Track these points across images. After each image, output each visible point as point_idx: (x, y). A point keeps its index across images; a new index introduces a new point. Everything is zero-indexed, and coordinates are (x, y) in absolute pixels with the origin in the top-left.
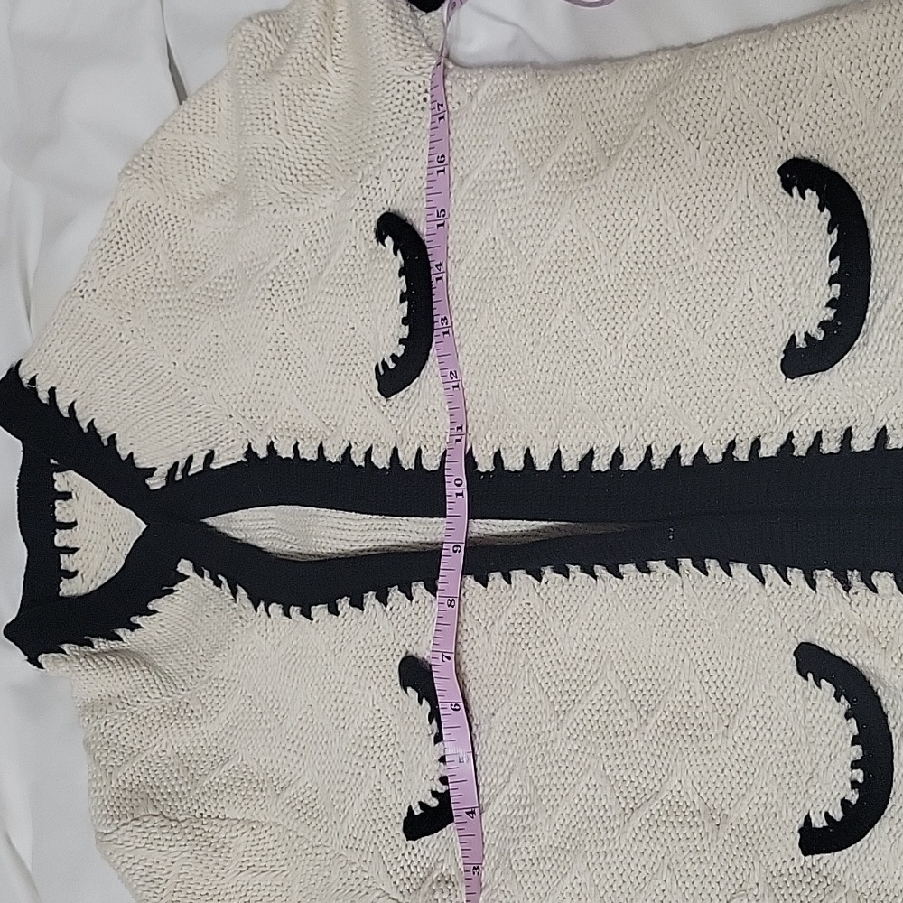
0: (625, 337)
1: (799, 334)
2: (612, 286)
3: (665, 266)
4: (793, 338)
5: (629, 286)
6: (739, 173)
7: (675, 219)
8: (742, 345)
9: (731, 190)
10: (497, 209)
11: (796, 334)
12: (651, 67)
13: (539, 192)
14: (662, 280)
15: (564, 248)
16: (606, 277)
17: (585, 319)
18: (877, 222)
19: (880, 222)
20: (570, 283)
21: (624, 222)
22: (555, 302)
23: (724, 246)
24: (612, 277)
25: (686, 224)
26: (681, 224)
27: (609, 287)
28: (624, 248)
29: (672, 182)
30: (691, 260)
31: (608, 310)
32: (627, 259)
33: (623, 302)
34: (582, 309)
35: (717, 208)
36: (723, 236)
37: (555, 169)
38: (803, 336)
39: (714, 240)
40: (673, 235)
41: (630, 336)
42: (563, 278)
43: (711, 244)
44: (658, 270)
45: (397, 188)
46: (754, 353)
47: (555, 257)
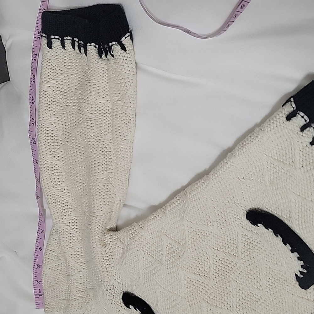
0: (234, 305)
1: (297, 272)
2: (216, 289)
3: (230, 272)
4: (296, 275)
5: (222, 286)
6: (234, 225)
7: (222, 253)
8: (279, 285)
9: (235, 233)
10: (157, 282)
11: (296, 273)
12: (174, 206)
13: (167, 269)
14: (232, 278)
15: (190, 285)
16: (211, 287)
17: (215, 307)
18: (295, 226)
19: (296, 225)
20: (200, 296)
21: (205, 264)
22: (200, 306)
23: (246, 254)
24: (214, 286)
25: (227, 252)
26: (225, 253)
27: (215, 290)
28: (211, 273)
29: (212, 241)
30: (238, 265)
31: (221, 299)
32: (214, 277)
33: (224, 293)
34: (211, 304)
35: (234, 241)
36: (243, 250)
37: (167, 258)
38: (299, 273)
39: (241, 253)
40: (226, 259)
41: (235, 303)
42: (197, 296)
43: (241, 256)
44: (228, 275)
45: (122, 284)
46: (286, 286)
47: (189, 290)
